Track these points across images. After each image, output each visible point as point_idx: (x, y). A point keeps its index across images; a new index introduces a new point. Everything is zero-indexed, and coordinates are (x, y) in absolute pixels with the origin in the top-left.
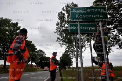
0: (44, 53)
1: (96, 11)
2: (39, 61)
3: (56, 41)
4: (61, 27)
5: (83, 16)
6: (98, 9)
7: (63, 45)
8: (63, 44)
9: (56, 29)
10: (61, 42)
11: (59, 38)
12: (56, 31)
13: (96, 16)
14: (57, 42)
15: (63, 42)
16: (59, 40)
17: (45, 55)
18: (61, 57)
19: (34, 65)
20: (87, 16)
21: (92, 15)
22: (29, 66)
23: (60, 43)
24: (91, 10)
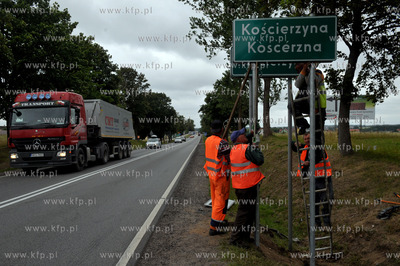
0: (142, 78)
1: (305, 31)
3: (189, 36)
5: (267, 49)
6: (312, 27)
7: (216, 50)
8: (215, 45)
10: (209, 39)
11: (199, 23)
13: (302, 48)
14: (194, 37)
15: (215, 36)
16: (199, 31)
17: (147, 85)
18: (208, 95)
20: (278, 49)
21: (293, 46)
23: (205, 43)
24: (292, 27)
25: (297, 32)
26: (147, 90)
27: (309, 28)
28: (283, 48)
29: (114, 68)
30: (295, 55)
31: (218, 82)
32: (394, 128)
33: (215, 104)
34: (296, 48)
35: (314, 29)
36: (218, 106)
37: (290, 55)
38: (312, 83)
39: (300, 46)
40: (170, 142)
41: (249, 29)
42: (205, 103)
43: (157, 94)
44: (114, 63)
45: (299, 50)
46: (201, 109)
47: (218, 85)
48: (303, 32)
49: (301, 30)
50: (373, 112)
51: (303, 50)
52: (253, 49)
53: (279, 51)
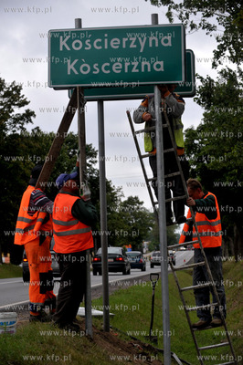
1: (142, 45)
5: (92, 69)
6: (151, 39)
13: (139, 67)
20: (107, 69)
21: (127, 64)
25: (132, 46)
27: (148, 40)
28: (114, 68)
34: (130, 67)
35: (154, 41)
39: (136, 64)
41: (69, 43)
45: (134, 70)
48: (139, 46)
49: (137, 42)
51: (140, 70)
52: (74, 70)
53: (109, 72)
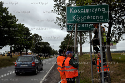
0: (41, 37)
1: (96, 11)
2: (35, 48)
3: (55, 23)
4: (60, 3)
5: (80, 18)
6: (98, 9)
7: (64, 28)
8: (64, 26)
9: (54, 7)
12: (55, 10)
13: (95, 17)
14: (57, 23)
16: (59, 21)
18: (62, 42)
19: (29, 53)
20: (85, 18)
22: (23, 54)
23: (60, 25)
24: (90, 9)
26: (42, 41)
27: (97, 9)
28: (87, 18)
29: (31, 34)
30: (92, 20)
31: (65, 38)
32: (122, 52)
33: (64, 45)
34: (92, 18)
35: (99, 10)
36: (65, 46)
37: (90, 20)
38: (100, 32)
39: (94, 17)
40: (50, 58)
42: (61, 45)
43: (45, 42)
44: (31, 33)
45: (94, 18)
46: (60, 47)
47: (65, 39)
50: (116, 46)
51: (95, 18)
52: (75, 18)
53: (85, 19)
